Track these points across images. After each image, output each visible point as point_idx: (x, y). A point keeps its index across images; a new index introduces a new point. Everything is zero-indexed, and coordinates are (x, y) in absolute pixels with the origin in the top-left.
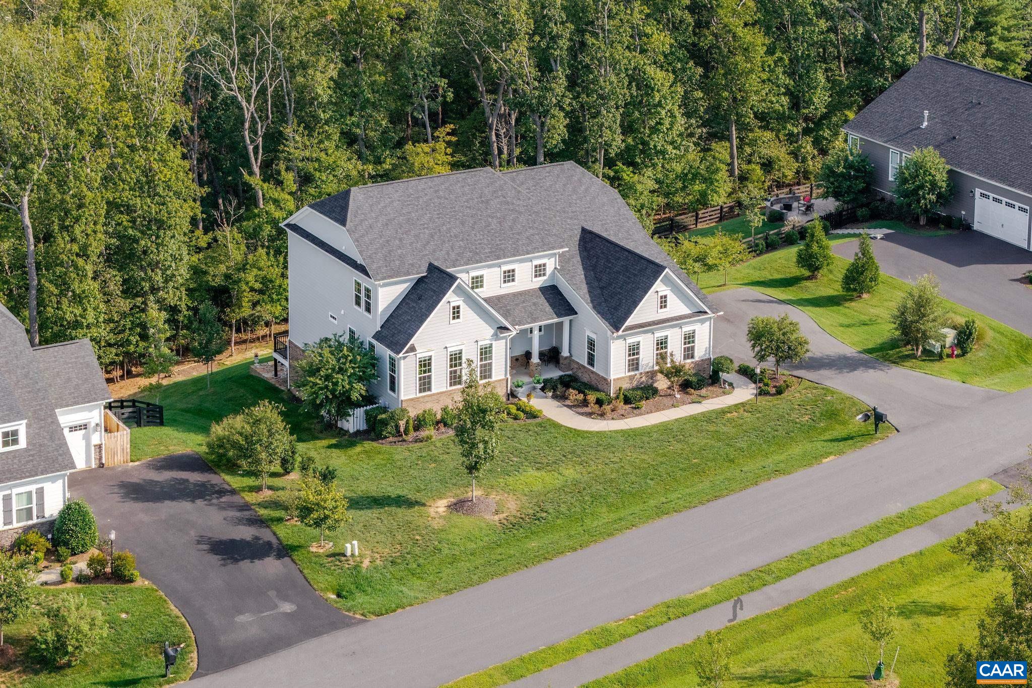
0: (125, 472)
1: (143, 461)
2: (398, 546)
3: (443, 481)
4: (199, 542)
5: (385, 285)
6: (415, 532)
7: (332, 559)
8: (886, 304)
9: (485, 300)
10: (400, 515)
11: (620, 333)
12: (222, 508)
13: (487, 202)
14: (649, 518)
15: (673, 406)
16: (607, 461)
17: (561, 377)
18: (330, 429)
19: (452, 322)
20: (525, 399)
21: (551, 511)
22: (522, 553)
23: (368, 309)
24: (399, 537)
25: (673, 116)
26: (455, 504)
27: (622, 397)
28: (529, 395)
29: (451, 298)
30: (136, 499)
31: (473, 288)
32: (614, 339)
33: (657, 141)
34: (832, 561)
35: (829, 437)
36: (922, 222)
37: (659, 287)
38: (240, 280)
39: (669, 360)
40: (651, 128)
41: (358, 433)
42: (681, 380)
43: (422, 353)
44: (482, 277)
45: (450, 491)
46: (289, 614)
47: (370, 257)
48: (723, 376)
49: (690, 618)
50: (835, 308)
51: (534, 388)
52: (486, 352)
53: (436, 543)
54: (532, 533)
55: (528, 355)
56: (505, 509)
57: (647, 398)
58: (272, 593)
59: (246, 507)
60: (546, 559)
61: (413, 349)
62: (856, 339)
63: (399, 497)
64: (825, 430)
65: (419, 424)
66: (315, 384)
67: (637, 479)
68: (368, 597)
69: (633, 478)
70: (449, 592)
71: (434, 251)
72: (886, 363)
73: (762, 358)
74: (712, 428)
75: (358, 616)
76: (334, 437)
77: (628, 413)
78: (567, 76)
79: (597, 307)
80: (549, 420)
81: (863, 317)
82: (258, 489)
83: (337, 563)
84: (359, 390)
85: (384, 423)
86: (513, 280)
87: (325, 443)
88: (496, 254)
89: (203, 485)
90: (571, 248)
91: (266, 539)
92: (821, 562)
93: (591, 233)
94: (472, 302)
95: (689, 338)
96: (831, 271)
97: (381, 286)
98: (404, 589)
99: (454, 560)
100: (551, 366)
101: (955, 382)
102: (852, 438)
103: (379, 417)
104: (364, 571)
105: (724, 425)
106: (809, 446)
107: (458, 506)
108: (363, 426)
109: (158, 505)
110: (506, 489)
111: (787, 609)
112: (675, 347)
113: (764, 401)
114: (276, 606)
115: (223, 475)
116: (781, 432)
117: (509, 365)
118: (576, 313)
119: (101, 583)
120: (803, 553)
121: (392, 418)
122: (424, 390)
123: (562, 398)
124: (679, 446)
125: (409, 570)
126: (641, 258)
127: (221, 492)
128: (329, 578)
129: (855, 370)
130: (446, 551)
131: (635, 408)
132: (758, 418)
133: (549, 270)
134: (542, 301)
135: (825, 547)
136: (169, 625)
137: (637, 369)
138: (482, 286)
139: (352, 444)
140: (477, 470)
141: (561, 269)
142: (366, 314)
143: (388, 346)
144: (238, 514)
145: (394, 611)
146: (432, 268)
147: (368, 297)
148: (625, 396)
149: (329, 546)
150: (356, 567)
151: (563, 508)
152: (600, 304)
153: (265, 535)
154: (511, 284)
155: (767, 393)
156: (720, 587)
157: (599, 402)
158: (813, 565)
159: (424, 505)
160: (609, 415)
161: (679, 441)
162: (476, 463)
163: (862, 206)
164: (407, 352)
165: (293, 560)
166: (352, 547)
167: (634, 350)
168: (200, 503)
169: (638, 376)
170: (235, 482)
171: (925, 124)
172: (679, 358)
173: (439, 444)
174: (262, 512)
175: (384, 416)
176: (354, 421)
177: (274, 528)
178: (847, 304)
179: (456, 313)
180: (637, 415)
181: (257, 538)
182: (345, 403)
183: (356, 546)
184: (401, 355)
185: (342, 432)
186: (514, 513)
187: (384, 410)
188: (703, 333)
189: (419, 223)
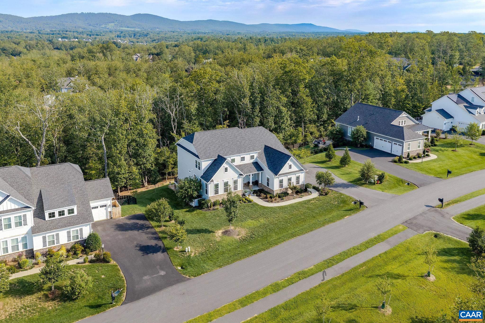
0: (119, 220)
1: (126, 216)
2: (204, 248)
3: (221, 224)
4: (136, 246)
5: (204, 161)
6: (210, 242)
7: (181, 253)
8: (353, 168)
9: (235, 166)
10: (206, 236)
11: (277, 176)
12: (147, 233)
13: (236, 137)
14: (289, 238)
15: (294, 199)
16: (274, 217)
17: (259, 189)
18: (187, 205)
19: (225, 173)
20: (248, 196)
21: (256, 235)
22: (247, 251)
23: (199, 169)
24: (205, 244)
25: (287, 120)
26: (225, 232)
27: (278, 196)
28: (249, 195)
29: (225, 165)
30: (120, 230)
31: (232, 162)
32: (275, 178)
33: (283, 126)
34: (355, 255)
35: (344, 209)
36: (359, 146)
37: (289, 162)
38: (168, 161)
39: (292, 185)
40: (281, 123)
41: (196, 207)
42: (296, 190)
43: (215, 182)
44: (235, 159)
45: (223, 227)
46: (162, 275)
47: (200, 153)
48: (308, 189)
49: (307, 279)
50: (338, 169)
51: (251, 193)
52: (235, 182)
53: (217, 247)
54: (250, 243)
55: (249, 183)
56: (241, 234)
57: (285, 196)
58: (158, 267)
59: (155, 233)
60: (255, 253)
61: (212, 181)
62: (346, 178)
63: (206, 229)
64: (343, 207)
65: (215, 204)
66: (182, 192)
67: (284, 223)
68: (192, 268)
69: (283, 223)
70: (220, 266)
71: (220, 151)
72: (358, 186)
73: (320, 184)
74: (307, 206)
75: (187, 277)
76: (188, 208)
77: (280, 201)
78: (259, 108)
79: (270, 168)
80: (255, 203)
81: (347, 172)
82: (160, 226)
83: (183, 255)
84: (195, 194)
85: (204, 204)
86: (244, 160)
87: (185, 210)
88: (239, 152)
89: (143, 225)
90: (262, 151)
91: (160, 245)
92: (351, 256)
93: (267, 146)
94: (231, 166)
95: (298, 178)
96: (335, 159)
97: (203, 162)
98: (205, 265)
99: (223, 253)
100: (256, 186)
101: (380, 192)
102: (352, 210)
103: (202, 202)
104: (192, 257)
105: (311, 205)
106: (338, 212)
107: (225, 233)
108: (197, 205)
109: (127, 232)
110: (242, 227)
111: (343, 275)
112: (294, 180)
113: (321, 197)
114: (159, 272)
115: (150, 221)
116: (329, 208)
117: (243, 185)
118: (263, 170)
119: (99, 263)
120: (344, 252)
121: (206, 202)
122: (216, 194)
123: (259, 196)
124: (297, 212)
125: (207, 257)
126: (283, 153)
127: (148, 228)
128: (179, 261)
129: (348, 188)
130: (220, 250)
131: (282, 199)
132: (321, 203)
133: (255, 157)
134: (253, 166)
135: (352, 250)
136: (118, 280)
137: (282, 187)
138: (234, 162)
139: (193, 211)
140: (232, 221)
141: (258, 157)
142: (199, 170)
143: (205, 180)
144: (152, 236)
145: (201, 275)
146: (219, 156)
147: (199, 165)
148: (279, 195)
149: (180, 248)
150: (189, 256)
151: (260, 233)
152: (270, 167)
153: (160, 243)
154: (244, 161)
155: (322, 195)
156: (317, 266)
157: (271, 197)
158: (349, 257)
159: (214, 232)
160: (274, 201)
161: (297, 210)
162: (231, 219)
163: (340, 142)
164: (210, 182)
165: (168, 254)
166: (188, 249)
167: (281, 182)
168: (140, 231)
169: (282, 189)
170: (153, 224)
171: (358, 120)
172: (295, 184)
173: (220, 211)
174: (160, 235)
175: (203, 202)
176: (194, 203)
177: (163, 241)
178: (341, 168)
179: (226, 170)
180: (283, 202)
181: (156, 245)
182: (191, 198)
183: (190, 248)
184: (209, 183)
185: (191, 206)
186: (244, 235)
187: (204, 200)
188: (302, 176)
189: (215, 143)
